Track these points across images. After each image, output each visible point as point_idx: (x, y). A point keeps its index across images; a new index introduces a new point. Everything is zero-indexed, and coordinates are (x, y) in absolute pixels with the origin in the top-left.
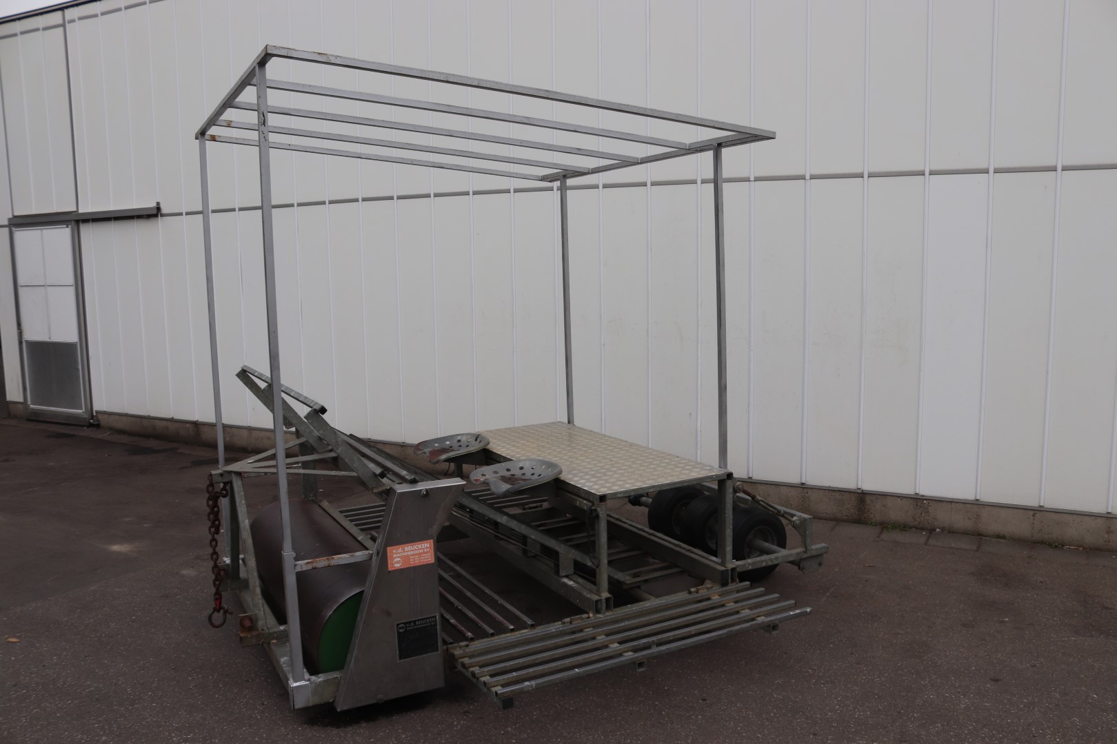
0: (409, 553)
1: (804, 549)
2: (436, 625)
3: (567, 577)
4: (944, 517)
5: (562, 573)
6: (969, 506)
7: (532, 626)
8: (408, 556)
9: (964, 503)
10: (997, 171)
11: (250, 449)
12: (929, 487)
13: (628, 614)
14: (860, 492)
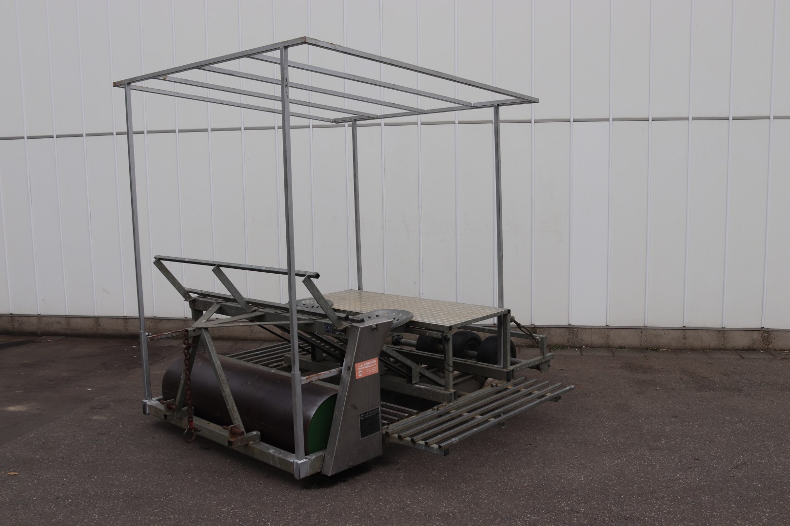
0: (366, 367)
1: (543, 357)
2: (378, 414)
3: (416, 384)
4: (587, 338)
5: (414, 382)
6: (602, 330)
7: (417, 413)
8: (365, 369)
9: (599, 328)
10: (614, 120)
11: (39, 333)
12: (578, 320)
13: (470, 401)
14: (533, 326)
